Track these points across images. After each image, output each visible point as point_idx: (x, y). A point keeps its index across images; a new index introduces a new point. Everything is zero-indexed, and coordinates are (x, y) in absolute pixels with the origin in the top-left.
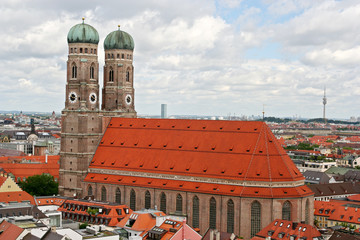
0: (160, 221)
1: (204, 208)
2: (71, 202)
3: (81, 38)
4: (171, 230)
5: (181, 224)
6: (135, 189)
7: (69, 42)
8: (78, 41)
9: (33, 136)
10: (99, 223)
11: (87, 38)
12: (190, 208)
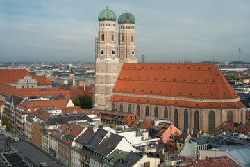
0: (157, 123)
1: (180, 115)
2: (104, 113)
3: (106, 18)
4: (164, 128)
5: (170, 124)
6: (140, 105)
7: (99, 20)
8: (104, 20)
9: (72, 75)
10: (124, 124)
11: (110, 18)
12: (172, 115)
